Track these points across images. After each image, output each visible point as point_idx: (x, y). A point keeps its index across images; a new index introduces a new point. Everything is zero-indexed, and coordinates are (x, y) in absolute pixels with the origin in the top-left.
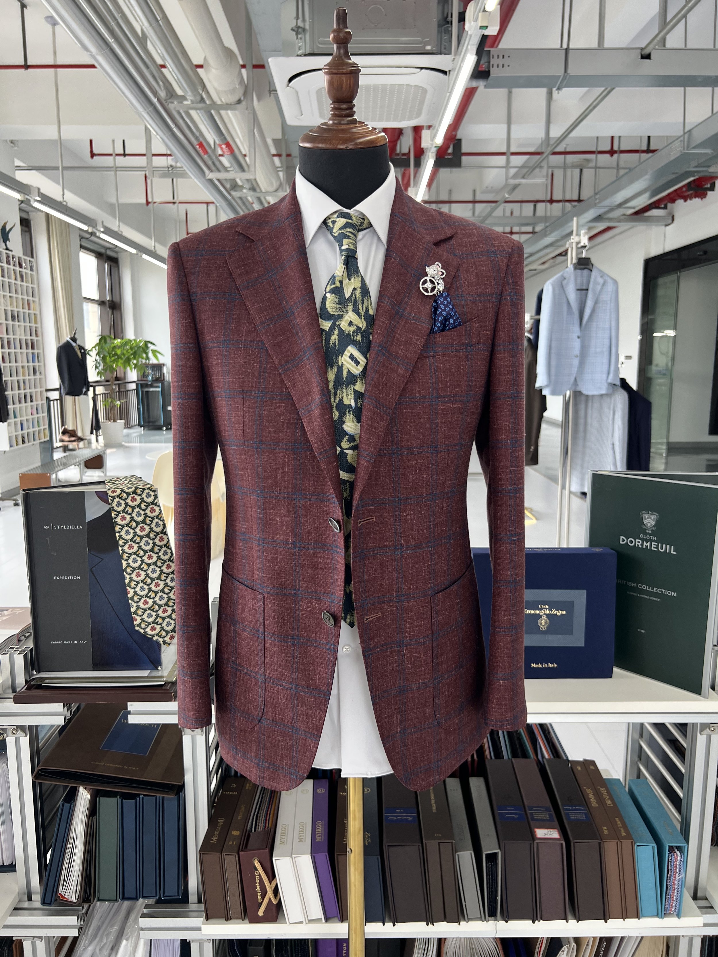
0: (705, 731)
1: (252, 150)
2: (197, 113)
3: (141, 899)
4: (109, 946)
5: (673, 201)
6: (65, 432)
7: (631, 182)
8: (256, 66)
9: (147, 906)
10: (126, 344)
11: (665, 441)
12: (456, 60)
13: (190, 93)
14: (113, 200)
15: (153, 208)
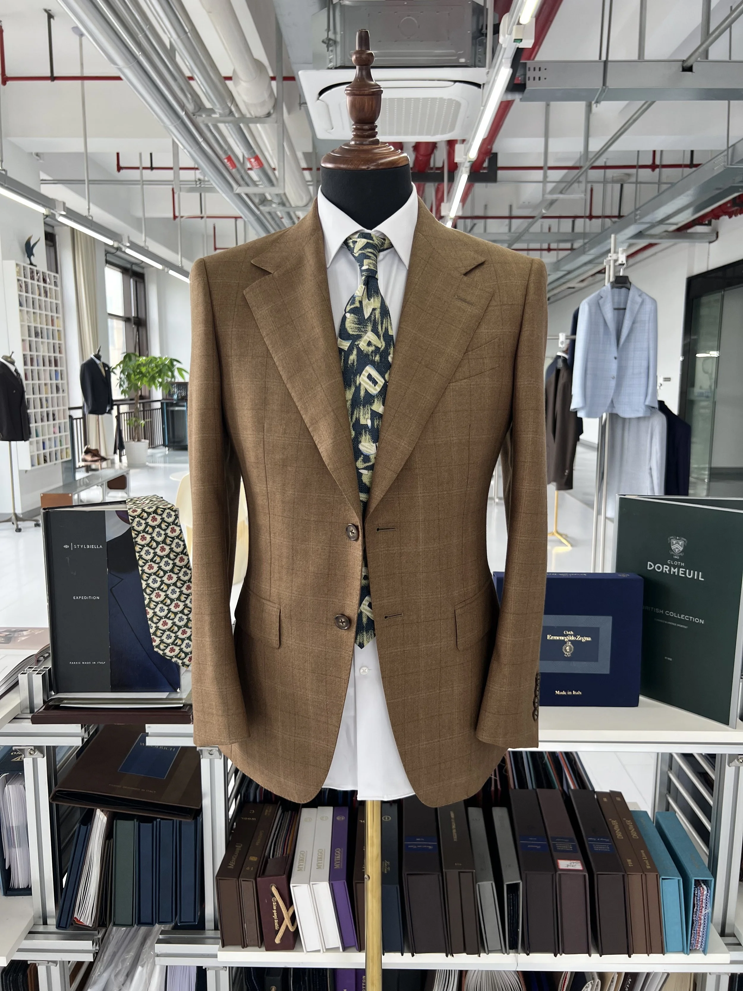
0: (733, 762)
1: (282, 164)
2: (226, 126)
3: (157, 924)
4: (124, 973)
5: (717, 217)
6: (88, 452)
7: (673, 198)
8: (286, 79)
9: (162, 933)
10: (151, 362)
11: (707, 466)
12: (490, 73)
14: (139, 214)
15: (181, 222)
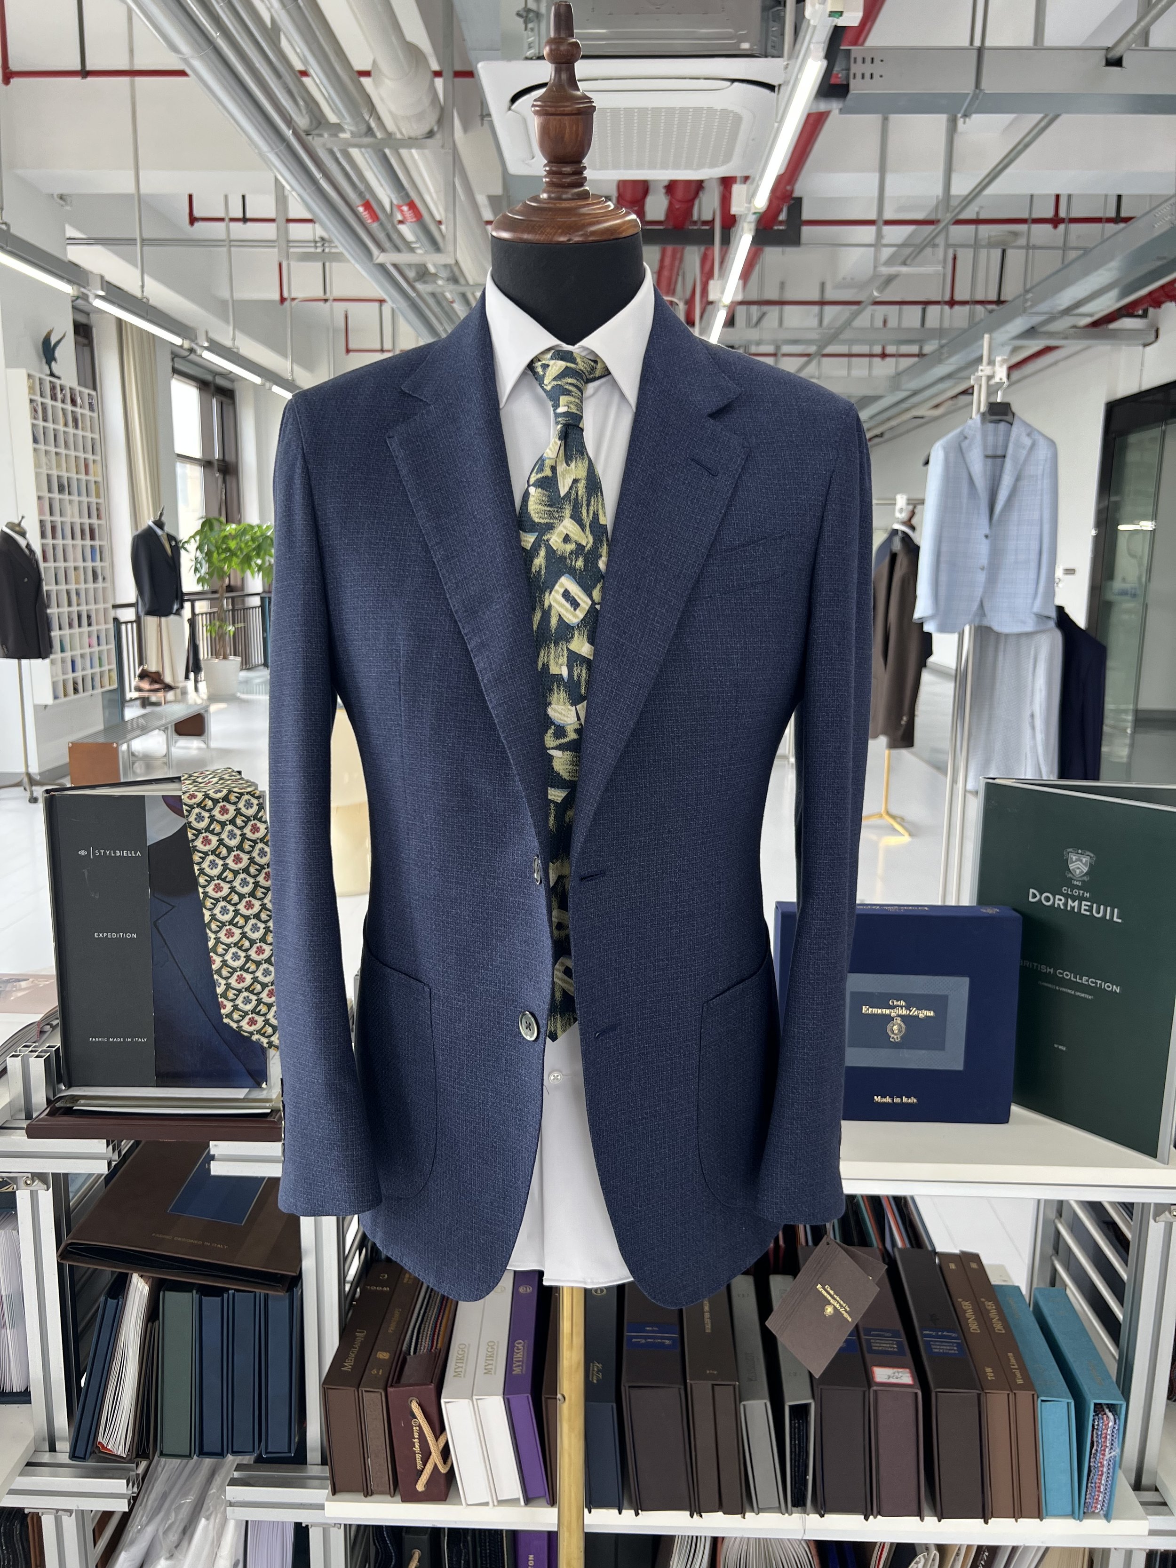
0: (1163, 1216)
1: (451, 216)
2: (361, 152)
3: (229, 1455)
4: (178, 1527)
5: (1158, 304)
6: (143, 675)
7: (1086, 272)
8: (458, 74)
9: (239, 1468)
10: (244, 532)
11: (1131, 707)
12: (790, 67)
13: (348, 119)
14: (225, 294)
15: (291, 308)
